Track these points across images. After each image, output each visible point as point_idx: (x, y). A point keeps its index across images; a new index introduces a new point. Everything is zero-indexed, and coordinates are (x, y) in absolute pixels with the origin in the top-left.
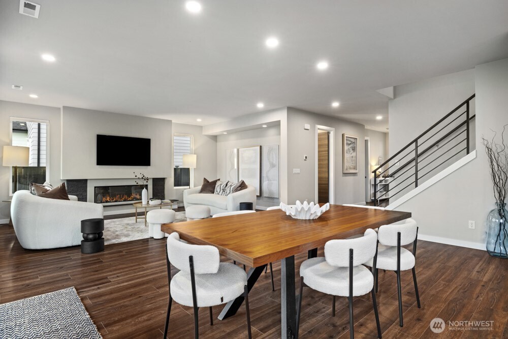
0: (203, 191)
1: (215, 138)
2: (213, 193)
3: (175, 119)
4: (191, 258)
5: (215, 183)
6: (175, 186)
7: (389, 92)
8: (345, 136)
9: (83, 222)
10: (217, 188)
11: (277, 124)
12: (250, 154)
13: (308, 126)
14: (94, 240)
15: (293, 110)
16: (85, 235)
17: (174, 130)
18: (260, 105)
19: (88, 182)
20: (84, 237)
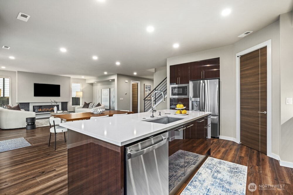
0: (84, 107)
1: (92, 84)
2: (88, 108)
3: (72, 77)
4: (54, 121)
5: (89, 104)
6: (72, 105)
7: (153, 70)
8: (145, 85)
9: (27, 119)
10: (90, 106)
11: (113, 80)
12: (106, 92)
13: (127, 81)
14: (31, 125)
15: (120, 75)
16: (28, 123)
17: (71, 81)
18: (106, 73)
19: (30, 104)
20: (27, 124)
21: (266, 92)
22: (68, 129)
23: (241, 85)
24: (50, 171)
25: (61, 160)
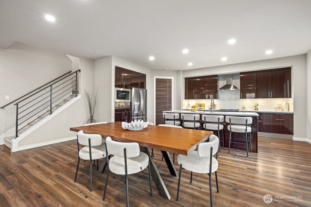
21: (171, 100)
22: (186, 155)
23: (157, 95)
24: (252, 169)
25: (234, 180)
